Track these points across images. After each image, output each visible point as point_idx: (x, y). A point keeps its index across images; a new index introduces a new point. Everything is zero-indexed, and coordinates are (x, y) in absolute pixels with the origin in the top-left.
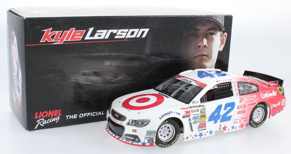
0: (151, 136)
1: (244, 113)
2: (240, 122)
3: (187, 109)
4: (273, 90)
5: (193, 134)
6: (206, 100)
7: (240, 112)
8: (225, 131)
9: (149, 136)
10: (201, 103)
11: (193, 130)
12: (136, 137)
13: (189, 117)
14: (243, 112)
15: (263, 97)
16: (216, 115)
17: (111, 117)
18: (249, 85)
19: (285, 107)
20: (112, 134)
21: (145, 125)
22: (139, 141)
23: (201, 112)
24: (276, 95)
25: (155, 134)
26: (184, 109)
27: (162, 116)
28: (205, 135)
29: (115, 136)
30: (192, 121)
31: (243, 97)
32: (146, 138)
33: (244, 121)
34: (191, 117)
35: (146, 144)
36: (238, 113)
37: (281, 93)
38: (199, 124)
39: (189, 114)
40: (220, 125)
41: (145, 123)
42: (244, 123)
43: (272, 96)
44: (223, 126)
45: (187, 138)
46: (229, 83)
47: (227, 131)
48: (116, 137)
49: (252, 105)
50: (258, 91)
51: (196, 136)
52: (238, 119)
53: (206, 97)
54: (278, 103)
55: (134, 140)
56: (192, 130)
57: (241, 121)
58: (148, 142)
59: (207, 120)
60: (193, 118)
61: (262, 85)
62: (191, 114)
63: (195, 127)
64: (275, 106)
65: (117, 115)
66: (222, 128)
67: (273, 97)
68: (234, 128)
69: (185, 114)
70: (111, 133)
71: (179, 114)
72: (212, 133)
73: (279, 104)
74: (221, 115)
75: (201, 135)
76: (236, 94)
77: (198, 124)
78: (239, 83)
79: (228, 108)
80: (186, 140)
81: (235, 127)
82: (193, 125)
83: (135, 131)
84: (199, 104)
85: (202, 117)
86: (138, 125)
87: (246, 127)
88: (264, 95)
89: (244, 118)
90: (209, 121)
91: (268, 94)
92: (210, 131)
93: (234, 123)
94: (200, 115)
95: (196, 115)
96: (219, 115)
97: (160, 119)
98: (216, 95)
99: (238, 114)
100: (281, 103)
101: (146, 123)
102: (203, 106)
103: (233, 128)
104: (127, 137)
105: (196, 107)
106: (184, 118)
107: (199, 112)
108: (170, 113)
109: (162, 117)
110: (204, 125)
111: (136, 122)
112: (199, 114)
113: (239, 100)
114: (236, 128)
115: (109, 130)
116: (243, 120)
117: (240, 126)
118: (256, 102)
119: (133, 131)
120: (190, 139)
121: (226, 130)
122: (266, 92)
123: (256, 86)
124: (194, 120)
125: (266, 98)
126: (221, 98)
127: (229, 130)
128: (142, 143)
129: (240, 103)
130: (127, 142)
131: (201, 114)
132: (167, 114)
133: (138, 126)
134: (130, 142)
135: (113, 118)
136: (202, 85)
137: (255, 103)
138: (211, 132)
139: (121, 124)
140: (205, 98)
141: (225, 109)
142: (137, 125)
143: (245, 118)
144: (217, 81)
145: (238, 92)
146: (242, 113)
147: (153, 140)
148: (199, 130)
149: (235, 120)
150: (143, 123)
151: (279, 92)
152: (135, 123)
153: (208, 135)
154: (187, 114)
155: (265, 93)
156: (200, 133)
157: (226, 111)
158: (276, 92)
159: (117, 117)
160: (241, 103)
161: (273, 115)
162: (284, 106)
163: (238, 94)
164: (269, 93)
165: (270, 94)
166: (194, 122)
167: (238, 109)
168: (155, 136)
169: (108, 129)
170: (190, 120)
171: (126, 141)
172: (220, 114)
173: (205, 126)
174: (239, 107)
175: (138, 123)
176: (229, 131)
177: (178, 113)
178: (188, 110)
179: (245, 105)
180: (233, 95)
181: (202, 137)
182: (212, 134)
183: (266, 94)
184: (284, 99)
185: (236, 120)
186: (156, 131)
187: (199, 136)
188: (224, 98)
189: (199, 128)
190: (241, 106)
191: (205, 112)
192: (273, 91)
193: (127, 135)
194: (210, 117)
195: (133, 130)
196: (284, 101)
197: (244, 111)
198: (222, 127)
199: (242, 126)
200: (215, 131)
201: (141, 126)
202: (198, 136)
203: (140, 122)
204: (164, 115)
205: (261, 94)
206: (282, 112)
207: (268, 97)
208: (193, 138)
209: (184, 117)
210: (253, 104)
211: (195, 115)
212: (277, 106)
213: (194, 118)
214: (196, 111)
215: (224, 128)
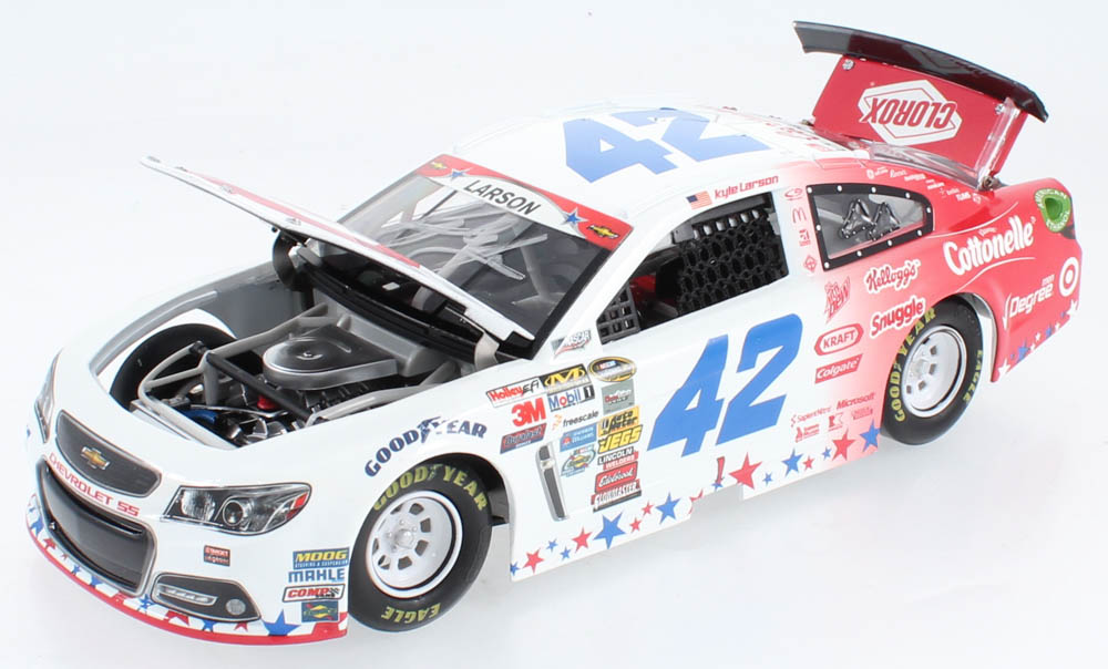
0: (322, 581)
1: (855, 369)
2: (832, 424)
3: (524, 391)
4: (1012, 215)
5: (566, 531)
6: (632, 325)
7: (830, 372)
8: (745, 487)
9: (310, 582)
10: (604, 343)
11: (567, 510)
12: (230, 591)
13: (540, 438)
14: (850, 366)
15: (958, 264)
16: (694, 404)
17: (60, 467)
18: (877, 199)
19: (1080, 301)
20: (77, 569)
21: (280, 521)
22: (251, 613)
23: (607, 399)
24: (1029, 243)
25: (347, 568)
26: (507, 392)
27: (379, 458)
28: (635, 525)
29: (95, 581)
30: (559, 459)
31: (848, 281)
32: (289, 594)
33: (857, 415)
34: (552, 437)
35: (295, 627)
36: (823, 376)
37: (1057, 226)
38: (600, 469)
39: (541, 422)
40: (721, 461)
41: (281, 509)
42: (855, 428)
43: (1010, 251)
44: (734, 464)
45: (534, 560)
46: (761, 201)
47: (760, 487)
48: (98, 587)
49: (901, 319)
50: (927, 228)
51: (582, 540)
52: (820, 412)
53: (630, 302)
54: (1039, 287)
55: (217, 612)
56: (559, 512)
57: (836, 421)
58: (306, 619)
59: (641, 445)
60: (563, 441)
61: (949, 193)
62: (551, 418)
63: (577, 489)
64: (1024, 305)
65: (97, 458)
66: (733, 474)
67: (1016, 254)
68: (800, 464)
69: (516, 422)
70: (70, 563)
71: (480, 430)
72: (676, 509)
73: (1044, 293)
74: (722, 400)
75: (610, 530)
76: (806, 264)
77: (595, 468)
78: (819, 192)
79: (764, 358)
80: (524, 573)
81: (804, 459)
82: (565, 484)
83: (224, 559)
84: (595, 350)
85: (612, 427)
86: (238, 517)
87: (866, 446)
88: (964, 251)
89: (853, 401)
90: (655, 443)
91: (987, 242)
92: (663, 501)
93: (800, 435)
94: (601, 417)
95: (581, 419)
96: (710, 406)
97: (370, 472)
98: (688, 282)
99: (818, 381)
100: (1056, 283)
101: (289, 505)
102: (619, 363)
103: (792, 463)
104: (173, 592)
105: (576, 371)
106: (512, 447)
107: (597, 404)
108: (425, 432)
109: (383, 461)
110: (630, 474)
111: (226, 503)
112: (595, 414)
113: (821, 300)
114: (808, 464)
115: (50, 543)
116: (847, 410)
117: (834, 449)
118: (923, 300)
119: (210, 555)
120: (551, 560)
121: (751, 486)
122: (972, 235)
123: (919, 198)
124: (571, 451)
125: (975, 270)
126: (721, 297)
127: (768, 479)
128: (268, 625)
129: (831, 315)
130: (176, 621)
131: (607, 411)
132: (409, 438)
133: (236, 529)
134: (196, 624)
135: (71, 471)
136: (605, 232)
137: (915, 308)
138: (668, 509)
139: (128, 515)
140: (628, 311)
141: (747, 362)
142: (232, 520)
143: (862, 400)
144: (692, 199)
145: (813, 250)
146: (841, 374)
147: (334, 605)
148: (596, 506)
149: (803, 419)
150: (267, 506)
151: (1048, 222)
152: (217, 509)
153: (652, 522)
154: (527, 426)
155: (970, 242)
156: (605, 520)
157: (750, 375)
158: (1029, 226)
159: (97, 465)
160: (837, 316)
161: (1013, 363)
162: (1075, 296)
163: (814, 262)
164: (989, 236)
165: (995, 239)
166: (571, 464)
167: (820, 352)
168: (346, 582)
169: (45, 534)
170: (544, 454)
171: (171, 615)
172: (718, 398)
173: (632, 479)
174: (826, 344)
175: (235, 509)
176: (772, 486)
177: (477, 426)
178: (531, 398)
179: (858, 326)
180: (784, 273)
181: (617, 541)
182: (673, 516)
183: (973, 243)
184: (1072, 261)
185: (808, 416)
186: (351, 544)
187: (603, 541)
188: (733, 294)
189: (598, 490)
190: (836, 334)
191: (629, 399)
192: (1011, 221)
193: (168, 580)
194: (662, 422)
195: (206, 554)
196: (1071, 267)
197: (851, 360)
198: (729, 468)
199: (842, 446)
200: (693, 499)
201: (255, 528)
202: (598, 537)
203: (245, 500)
204: (392, 445)
205: (948, 245)
206: (1061, 333)
207: (988, 260)
208: (566, 554)
209: (508, 444)
210: (904, 313)
211: (571, 422)
212: (1038, 306)
213: (567, 441)
214: (576, 397)
215: (745, 475)
